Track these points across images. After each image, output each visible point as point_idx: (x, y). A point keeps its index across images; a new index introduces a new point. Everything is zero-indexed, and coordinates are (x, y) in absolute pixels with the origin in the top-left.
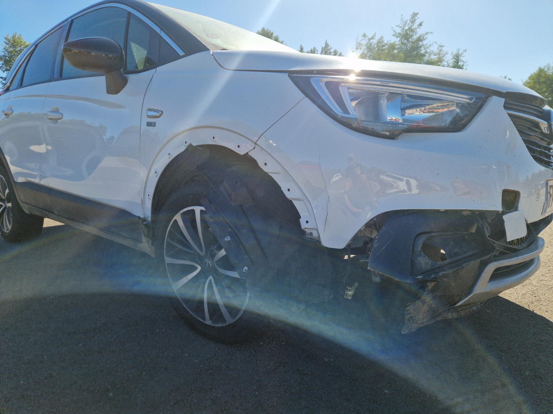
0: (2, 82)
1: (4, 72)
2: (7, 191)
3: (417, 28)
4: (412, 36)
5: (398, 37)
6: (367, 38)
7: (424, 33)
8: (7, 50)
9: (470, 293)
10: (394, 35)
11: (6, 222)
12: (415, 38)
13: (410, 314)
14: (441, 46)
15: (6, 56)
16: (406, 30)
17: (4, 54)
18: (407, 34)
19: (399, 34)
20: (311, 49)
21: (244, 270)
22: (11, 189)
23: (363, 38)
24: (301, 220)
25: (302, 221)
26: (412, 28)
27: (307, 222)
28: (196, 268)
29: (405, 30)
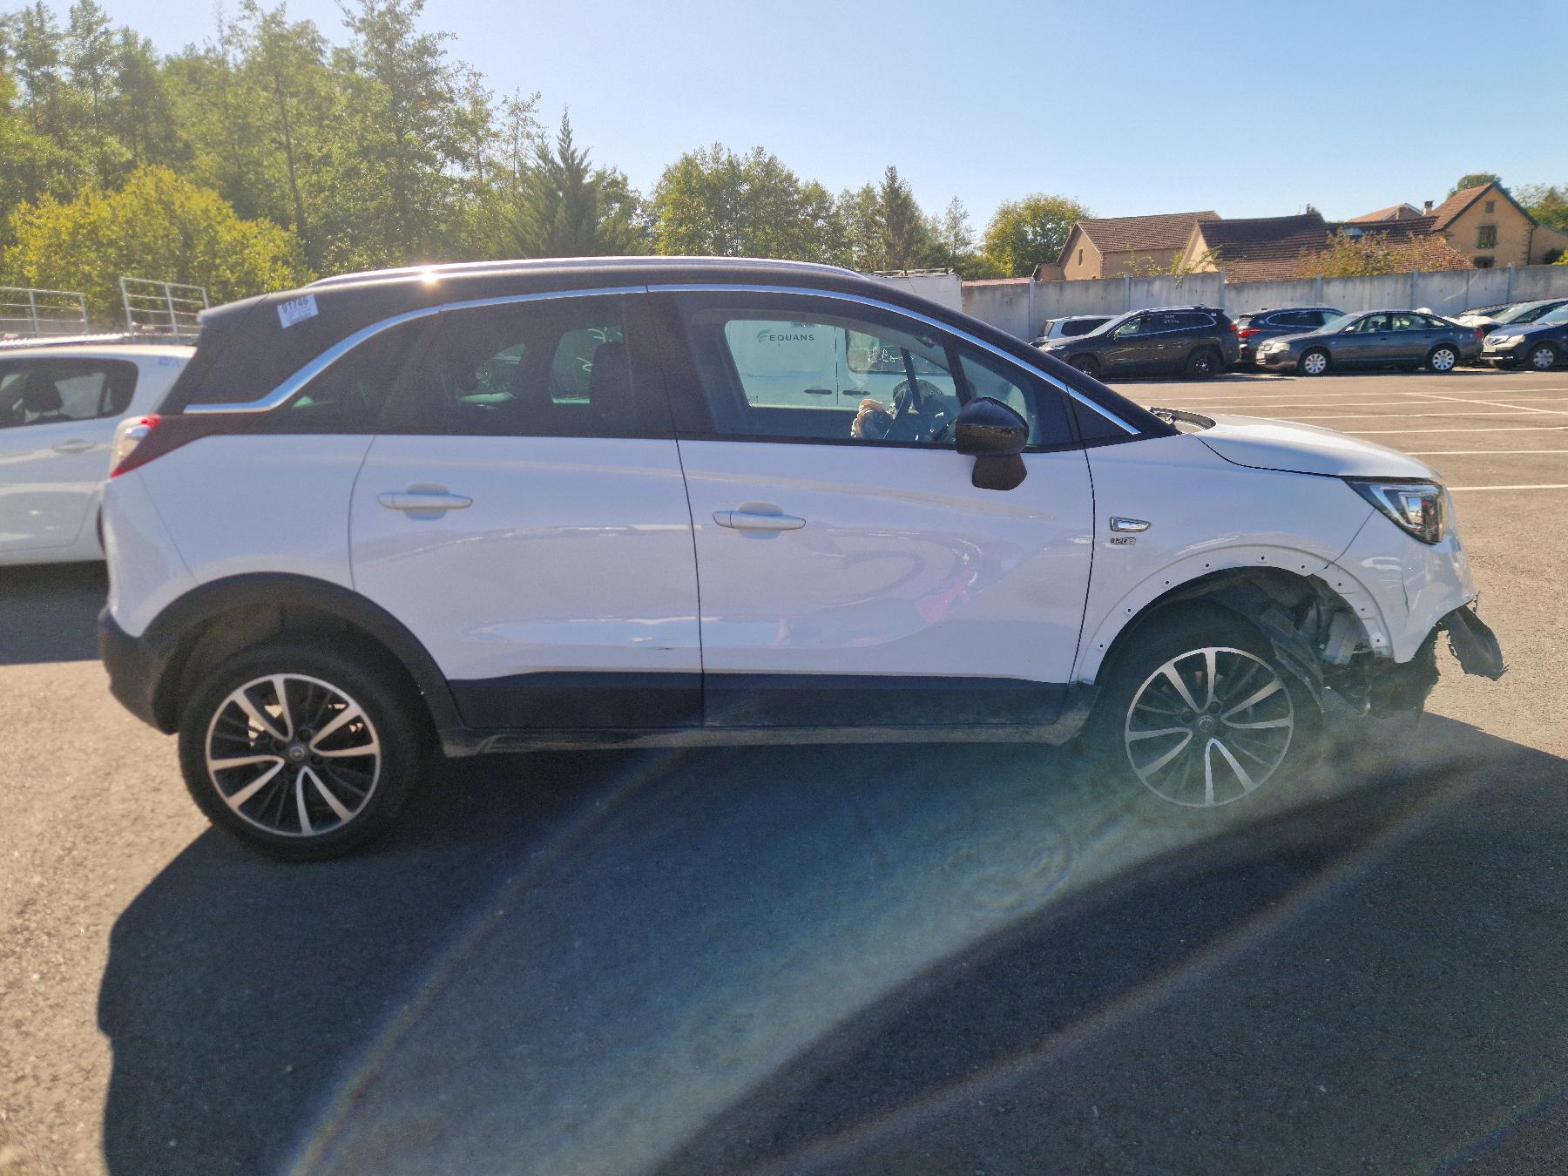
3: (411, 13)
4: (399, 35)
5: (358, 30)
6: (258, 14)
7: (435, 32)
10: (348, 24)
12: (411, 42)
14: (475, 75)
16: (381, 14)
18: (385, 27)
19: (363, 21)
20: (28, 8)
23: (247, 13)
26: (398, 9)
29: (376, 13)
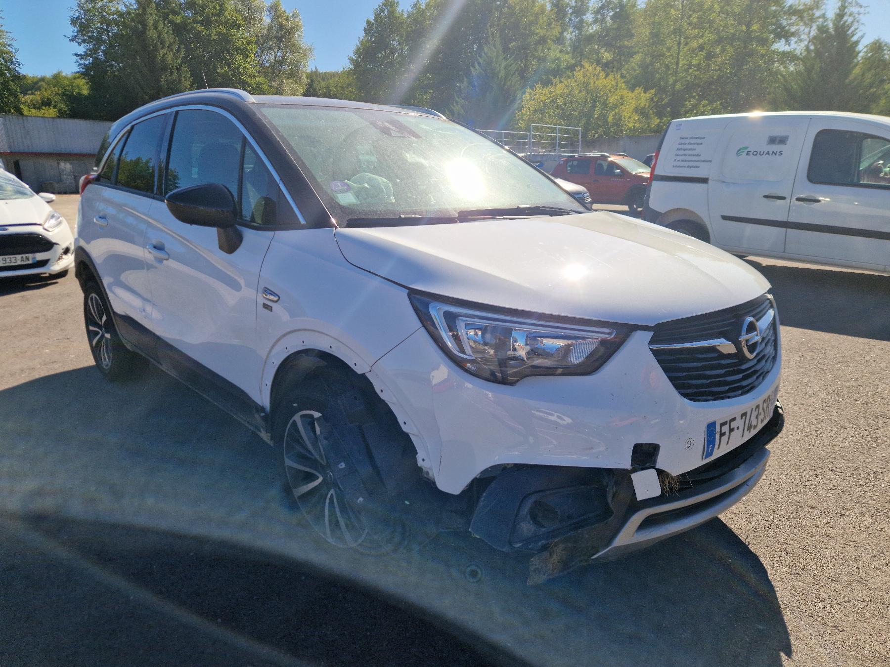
0: (78, 62)
1: (80, 44)
2: (104, 318)
8: (82, 8)
9: (608, 545)
11: (104, 353)
13: (536, 565)
15: (82, 18)
17: (78, 14)
21: (358, 501)
22: (109, 316)
24: (417, 456)
25: (419, 457)
27: (424, 460)
28: (318, 478)
